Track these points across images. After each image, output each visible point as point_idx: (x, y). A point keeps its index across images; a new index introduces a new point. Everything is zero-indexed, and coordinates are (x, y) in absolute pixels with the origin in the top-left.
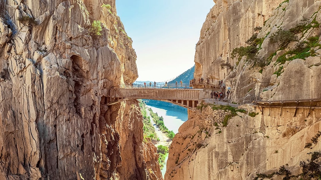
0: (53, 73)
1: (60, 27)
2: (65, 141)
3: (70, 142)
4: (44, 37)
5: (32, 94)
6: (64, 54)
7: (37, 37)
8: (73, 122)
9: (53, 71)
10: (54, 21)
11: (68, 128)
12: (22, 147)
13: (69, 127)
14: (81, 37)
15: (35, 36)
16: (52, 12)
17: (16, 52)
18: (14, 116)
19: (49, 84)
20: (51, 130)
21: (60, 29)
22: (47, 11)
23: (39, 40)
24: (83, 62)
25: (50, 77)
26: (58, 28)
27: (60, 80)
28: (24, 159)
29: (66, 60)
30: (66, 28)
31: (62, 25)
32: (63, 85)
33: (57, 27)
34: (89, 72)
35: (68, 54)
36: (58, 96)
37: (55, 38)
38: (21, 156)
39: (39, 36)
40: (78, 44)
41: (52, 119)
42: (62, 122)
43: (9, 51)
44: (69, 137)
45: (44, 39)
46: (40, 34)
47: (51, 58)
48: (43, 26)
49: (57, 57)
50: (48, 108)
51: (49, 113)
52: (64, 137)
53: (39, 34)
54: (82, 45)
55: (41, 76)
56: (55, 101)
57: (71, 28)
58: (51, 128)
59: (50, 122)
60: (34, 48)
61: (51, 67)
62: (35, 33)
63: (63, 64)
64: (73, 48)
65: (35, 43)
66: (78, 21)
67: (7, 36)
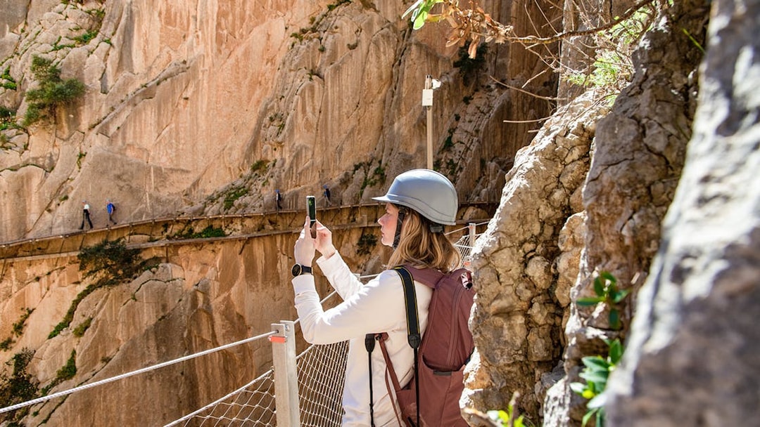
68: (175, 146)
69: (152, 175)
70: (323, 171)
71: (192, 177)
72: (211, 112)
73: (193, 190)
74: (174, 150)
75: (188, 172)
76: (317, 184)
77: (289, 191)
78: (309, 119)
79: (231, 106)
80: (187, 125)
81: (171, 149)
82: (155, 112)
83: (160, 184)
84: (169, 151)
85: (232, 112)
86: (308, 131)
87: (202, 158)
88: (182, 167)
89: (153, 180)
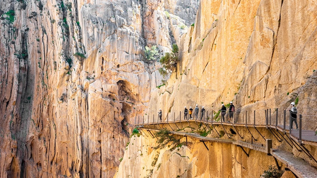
0: (96, 97)
1: (106, 57)
2: (109, 156)
3: (114, 157)
4: (94, 67)
5: (79, 114)
6: (111, 80)
7: (88, 68)
8: (119, 140)
9: (97, 95)
10: (99, 54)
11: (112, 145)
12: (72, 155)
13: (114, 144)
14: (129, 63)
15: (85, 67)
16: (98, 46)
17: (71, 80)
18: (67, 130)
19: (93, 105)
20: (95, 144)
21: (107, 59)
22: (94, 46)
23: (89, 70)
24: (132, 86)
25: (93, 100)
26: (105, 59)
27: (103, 102)
28: (72, 165)
29: (111, 85)
30: (113, 58)
31: (108, 56)
32: (107, 106)
33: (103, 58)
34: (139, 94)
35: (114, 80)
36: (101, 115)
37: (102, 68)
38: (70, 162)
39: (89, 67)
40: (126, 70)
41: (96, 135)
42: (106, 139)
43: (68, 80)
44: (113, 152)
45: (94, 69)
46: (90, 65)
47: (97, 84)
48: (92, 58)
49: (103, 83)
50: (92, 126)
51: (93, 130)
52: (109, 152)
53: (88, 65)
54: (130, 70)
55: (86, 99)
56: (98, 120)
57: (118, 57)
58: (95, 142)
59: (95, 137)
60: (84, 77)
61: (95, 91)
62: (85, 65)
63: (108, 88)
64: (120, 74)
65: (85, 73)
66: (126, 50)
67: (65, 69)
68: (210, 75)
69: (200, 94)
70: (280, 85)
71: (217, 95)
72: (228, 47)
73: (216, 103)
74: (209, 78)
75: (215, 91)
76: (271, 100)
77: (246, 106)
78: (265, 35)
79: (239, 39)
80: (216, 60)
81: (208, 77)
82: (202, 57)
83: (202, 100)
84: (207, 79)
85: (240, 44)
86: (264, 47)
87: (222, 81)
88: (213, 89)
89: (199, 97)
